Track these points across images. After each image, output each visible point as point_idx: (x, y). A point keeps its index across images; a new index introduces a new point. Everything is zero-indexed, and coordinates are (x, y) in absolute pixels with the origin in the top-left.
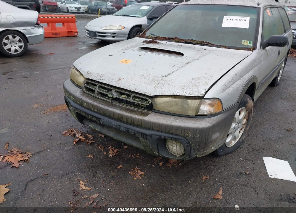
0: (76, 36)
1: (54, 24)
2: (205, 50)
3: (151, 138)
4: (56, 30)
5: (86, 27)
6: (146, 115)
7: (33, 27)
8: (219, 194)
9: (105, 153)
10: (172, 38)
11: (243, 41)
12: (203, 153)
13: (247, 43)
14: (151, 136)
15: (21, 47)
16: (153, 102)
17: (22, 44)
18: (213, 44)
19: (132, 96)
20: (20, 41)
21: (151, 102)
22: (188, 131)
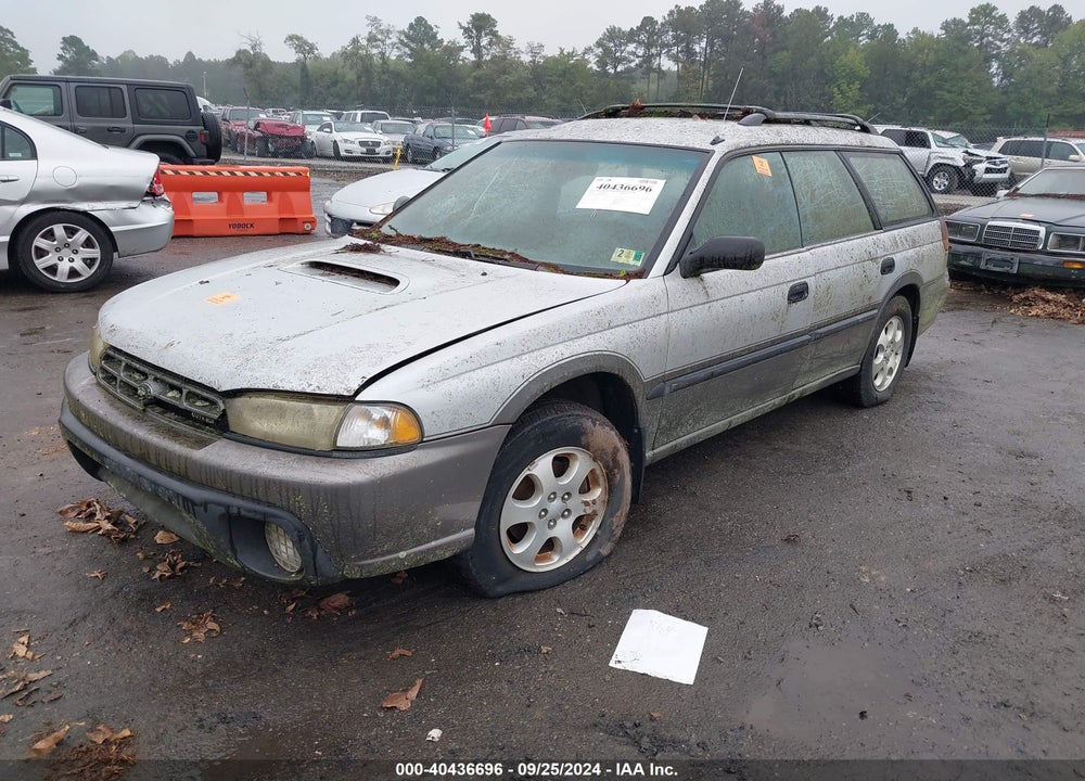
0: (307, 233)
1: (239, 194)
2: (484, 274)
3: (206, 510)
4: (242, 212)
5: (328, 203)
6: (202, 443)
7: (134, 204)
8: (408, 696)
9: (146, 570)
10: (430, 240)
11: (618, 250)
12: (361, 567)
13: (628, 257)
14: (205, 504)
15: (89, 262)
16: (228, 411)
17: (96, 253)
18: (526, 260)
19: (185, 391)
20: (88, 244)
21: (223, 407)
22: (297, 492)
